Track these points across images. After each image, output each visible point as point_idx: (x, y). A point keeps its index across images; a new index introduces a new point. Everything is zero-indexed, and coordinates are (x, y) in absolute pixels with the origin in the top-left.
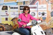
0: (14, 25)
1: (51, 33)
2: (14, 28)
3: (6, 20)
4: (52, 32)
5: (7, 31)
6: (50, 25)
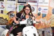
0: (10, 19)
1: (49, 32)
2: (10, 22)
3: (1, 13)
4: (51, 32)
5: (2, 25)
6: (50, 23)
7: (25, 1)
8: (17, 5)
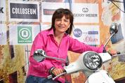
7: (35, 12)
8: (8, 23)
